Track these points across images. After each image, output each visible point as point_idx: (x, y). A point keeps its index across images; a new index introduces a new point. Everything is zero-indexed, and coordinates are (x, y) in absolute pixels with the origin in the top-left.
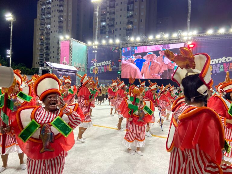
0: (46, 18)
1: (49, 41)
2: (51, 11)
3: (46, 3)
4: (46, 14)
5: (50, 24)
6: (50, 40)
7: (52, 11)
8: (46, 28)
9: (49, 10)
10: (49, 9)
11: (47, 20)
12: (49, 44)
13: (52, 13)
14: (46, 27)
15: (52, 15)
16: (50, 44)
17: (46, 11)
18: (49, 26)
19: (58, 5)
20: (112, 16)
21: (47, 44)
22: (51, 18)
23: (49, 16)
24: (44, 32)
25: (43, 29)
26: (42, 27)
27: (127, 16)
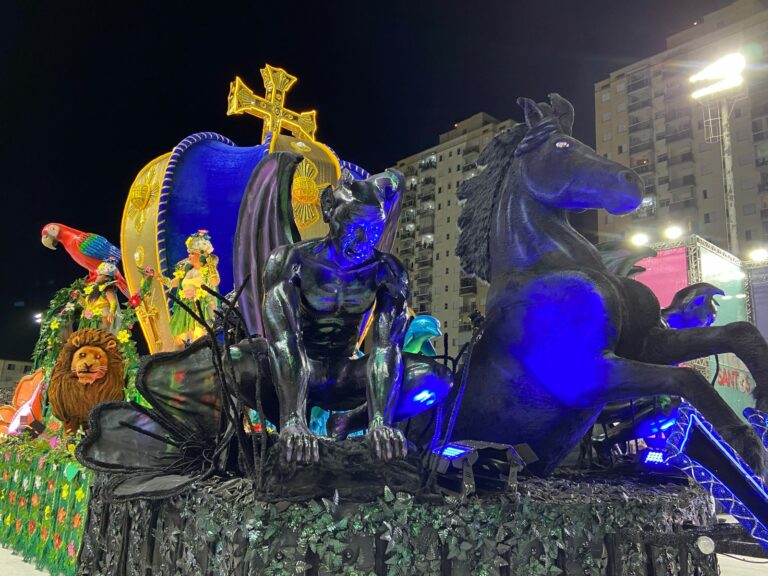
0: (418, 213)
1: (428, 287)
2: (437, 190)
3: (421, 166)
4: (419, 201)
5: (432, 230)
6: (431, 282)
7: (440, 189)
8: (419, 245)
9: (428, 188)
10: (431, 185)
11: (423, 220)
12: (429, 298)
13: (437, 196)
14: (420, 242)
15: (438, 202)
16: (434, 297)
17: (419, 192)
18: (429, 237)
19: (459, 166)
20: (683, 171)
21: (421, 298)
22: (437, 212)
23: (430, 205)
24: (413, 260)
25: (407, 251)
26: (406, 244)
27: (757, 161)
